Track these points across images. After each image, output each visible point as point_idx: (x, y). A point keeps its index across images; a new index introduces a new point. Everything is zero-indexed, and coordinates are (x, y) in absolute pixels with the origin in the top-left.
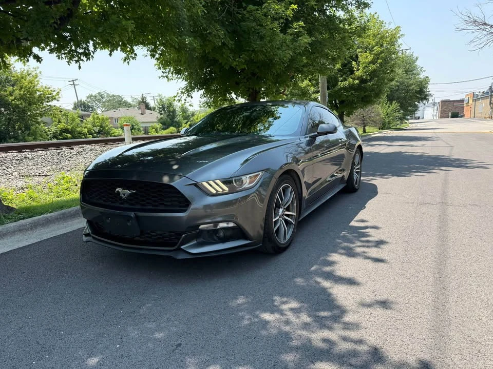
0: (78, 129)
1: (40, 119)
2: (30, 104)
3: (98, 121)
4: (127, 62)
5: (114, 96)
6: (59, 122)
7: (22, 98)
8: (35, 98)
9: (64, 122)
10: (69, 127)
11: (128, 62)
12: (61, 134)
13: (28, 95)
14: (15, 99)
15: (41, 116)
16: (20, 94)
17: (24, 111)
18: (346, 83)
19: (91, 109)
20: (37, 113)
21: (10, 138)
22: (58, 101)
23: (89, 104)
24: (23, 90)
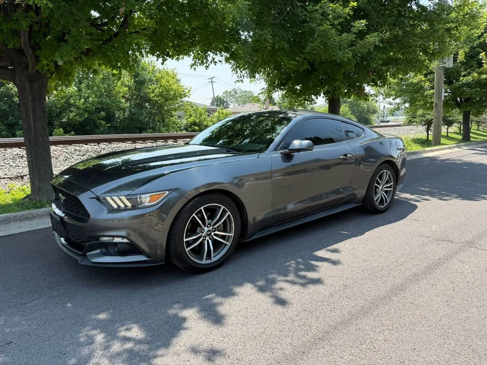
0: (205, 123)
1: (174, 113)
2: (166, 100)
3: (222, 115)
4: (193, 68)
5: (246, 92)
6: (191, 116)
7: (161, 95)
8: (170, 95)
9: (194, 117)
10: (197, 120)
11: (195, 68)
12: (190, 127)
13: (165, 93)
14: (155, 95)
15: (175, 110)
16: (159, 92)
17: (161, 106)
18: (470, 79)
19: (225, 104)
20: (172, 108)
21: (150, 128)
22: (189, 97)
23: (225, 99)
24: (161, 88)
